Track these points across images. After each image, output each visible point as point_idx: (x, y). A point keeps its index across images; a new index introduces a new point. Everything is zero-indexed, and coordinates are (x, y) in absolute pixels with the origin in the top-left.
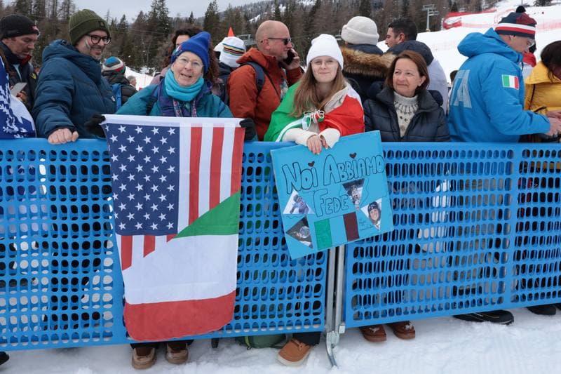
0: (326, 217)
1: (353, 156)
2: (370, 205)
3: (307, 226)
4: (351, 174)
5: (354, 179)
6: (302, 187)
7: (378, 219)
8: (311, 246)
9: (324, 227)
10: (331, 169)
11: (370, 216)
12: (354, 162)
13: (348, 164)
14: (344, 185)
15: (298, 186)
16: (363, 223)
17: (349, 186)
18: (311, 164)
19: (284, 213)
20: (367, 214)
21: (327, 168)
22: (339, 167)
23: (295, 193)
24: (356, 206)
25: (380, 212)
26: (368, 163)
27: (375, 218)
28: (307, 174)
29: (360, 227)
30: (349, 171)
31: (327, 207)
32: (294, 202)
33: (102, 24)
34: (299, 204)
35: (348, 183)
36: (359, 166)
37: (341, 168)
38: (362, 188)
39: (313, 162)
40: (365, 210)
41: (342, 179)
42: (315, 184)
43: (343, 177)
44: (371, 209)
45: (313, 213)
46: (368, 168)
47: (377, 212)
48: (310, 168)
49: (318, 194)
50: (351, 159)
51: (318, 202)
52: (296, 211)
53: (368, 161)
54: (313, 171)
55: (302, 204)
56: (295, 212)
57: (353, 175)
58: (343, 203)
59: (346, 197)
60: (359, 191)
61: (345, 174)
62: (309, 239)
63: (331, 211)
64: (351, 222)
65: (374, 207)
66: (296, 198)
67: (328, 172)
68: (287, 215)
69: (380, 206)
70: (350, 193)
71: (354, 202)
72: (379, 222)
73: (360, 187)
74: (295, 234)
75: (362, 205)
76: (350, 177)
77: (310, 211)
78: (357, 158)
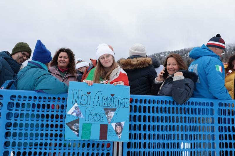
0: (90, 122)
1: (113, 95)
2: (117, 123)
3: (79, 124)
4: (109, 104)
5: (110, 107)
6: (81, 103)
7: (121, 133)
8: (78, 135)
9: (87, 127)
10: (98, 98)
11: (116, 128)
12: (113, 98)
13: (109, 98)
14: (104, 108)
15: (79, 101)
16: (111, 132)
17: (107, 110)
18: (89, 93)
19: (67, 113)
20: (114, 128)
21: (97, 97)
22: (103, 99)
23: (76, 105)
24: (109, 122)
25: (122, 128)
26: (120, 101)
27: (119, 131)
28: (85, 97)
29: (108, 133)
30: (109, 102)
31: (92, 117)
32: (74, 109)
33: (30, 50)
34: (77, 111)
35: (107, 108)
36: (115, 101)
37: (105, 99)
38: (114, 113)
39: (90, 93)
40: (113, 125)
41: (104, 105)
42: (88, 103)
43: (105, 104)
44: (117, 126)
45: (84, 118)
46: (120, 103)
47: (121, 128)
48: (88, 95)
49: (88, 109)
50: (111, 97)
51: (88, 113)
52: (75, 114)
53: (120, 100)
54: (89, 97)
55: (78, 112)
56: (73, 115)
57: (110, 105)
58: (101, 118)
59: (104, 115)
60: (112, 114)
61: (106, 103)
62: (77, 131)
63: (94, 120)
64: (104, 129)
65: (119, 125)
66: (76, 108)
67: (96, 100)
68: (69, 115)
69: (123, 125)
70: (107, 113)
71: (108, 120)
72: (120, 135)
73: (113, 112)
74: (71, 126)
75: (112, 122)
76: (108, 105)
77: (82, 116)
78: (114, 96)
